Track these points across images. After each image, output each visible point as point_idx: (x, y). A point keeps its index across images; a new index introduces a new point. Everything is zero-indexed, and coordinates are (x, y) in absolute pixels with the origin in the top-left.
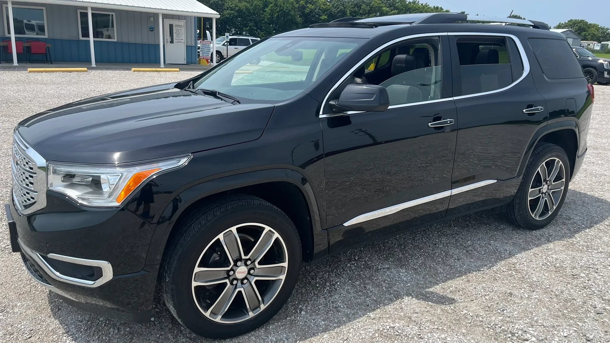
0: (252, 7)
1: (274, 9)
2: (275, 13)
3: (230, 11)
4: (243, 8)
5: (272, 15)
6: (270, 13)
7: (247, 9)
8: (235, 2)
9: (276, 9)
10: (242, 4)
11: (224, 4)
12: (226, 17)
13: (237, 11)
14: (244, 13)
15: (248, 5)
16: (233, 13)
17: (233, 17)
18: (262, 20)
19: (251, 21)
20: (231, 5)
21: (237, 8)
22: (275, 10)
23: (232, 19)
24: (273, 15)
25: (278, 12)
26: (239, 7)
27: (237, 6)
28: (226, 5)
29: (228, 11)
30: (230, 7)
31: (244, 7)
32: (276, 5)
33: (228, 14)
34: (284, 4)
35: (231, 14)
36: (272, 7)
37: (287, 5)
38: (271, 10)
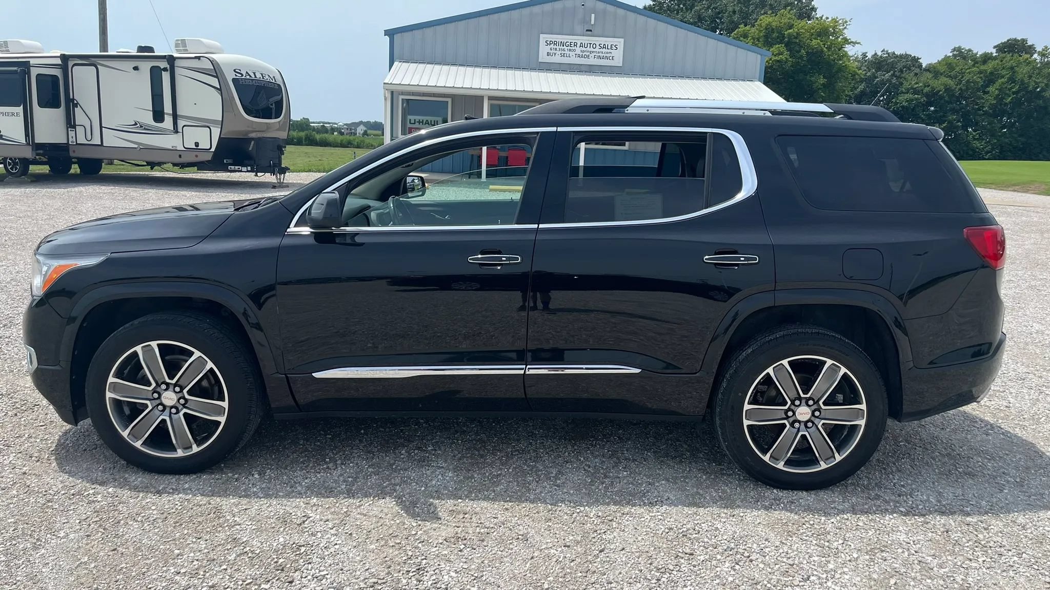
0: (958, 87)
1: (1006, 88)
2: (1007, 94)
3: (911, 96)
4: (938, 89)
5: (1000, 99)
6: (998, 95)
7: (948, 89)
8: (926, 78)
9: (1012, 88)
10: (940, 82)
11: (902, 84)
12: (903, 107)
13: (927, 95)
14: (942, 97)
15: (951, 82)
16: (916, 99)
17: (917, 106)
18: (979, 109)
19: (954, 111)
20: (917, 83)
21: (927, 90)
22: (1009, 90)
23: (913, 110)
24: (1003, 98)
25: (1014, 93)
26: (932, 88)
27: (929, 86)
28: (906, 85)
29: (906, 96)
30: (912, 88)
31: (942, 87)
32: (1012, 80)
33: (907, 101)
34: (1030, 77)
35: (912, 100)
36: (1003, 83)
37: (1038, 79)
38: (1000, 90)
